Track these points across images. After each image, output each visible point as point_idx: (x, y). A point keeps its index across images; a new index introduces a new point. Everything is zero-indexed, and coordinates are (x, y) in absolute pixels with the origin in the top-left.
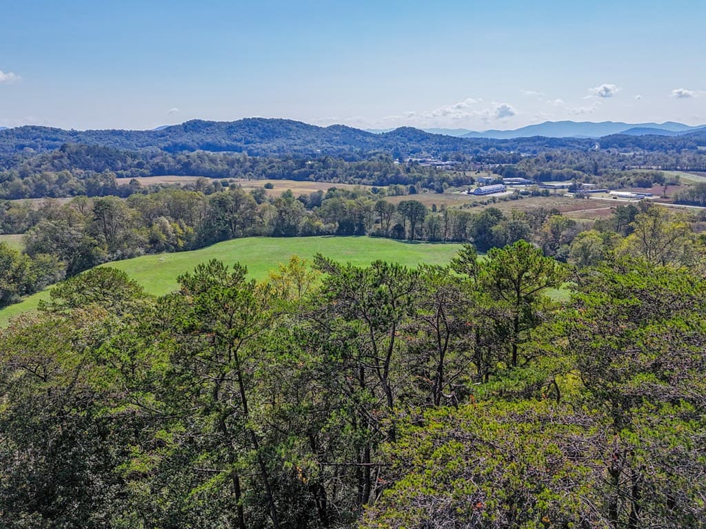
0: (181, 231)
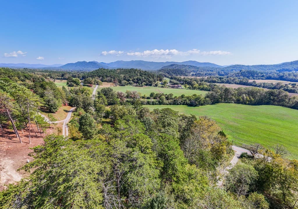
0: (249, 99)
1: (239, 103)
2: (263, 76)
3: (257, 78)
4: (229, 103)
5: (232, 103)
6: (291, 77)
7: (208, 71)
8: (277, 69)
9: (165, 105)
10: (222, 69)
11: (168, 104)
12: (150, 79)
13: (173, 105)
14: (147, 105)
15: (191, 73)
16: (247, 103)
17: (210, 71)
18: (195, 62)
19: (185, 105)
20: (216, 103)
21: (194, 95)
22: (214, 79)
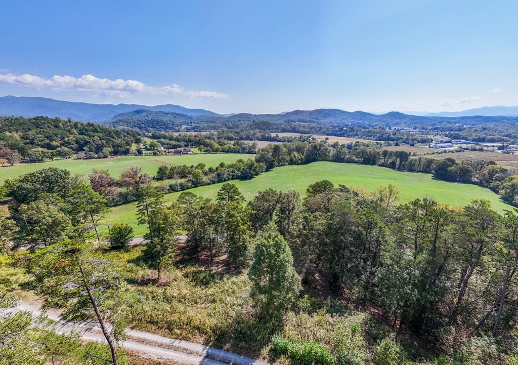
0: (300, 157)
1: (292, 164)
2: (277, 128)
3: (273, 131)
4: (284, 165)
5: (286, 165)
6: (302, 129)
7: (208, 122)
8: (284, 120)
9: (204, 185)
10: (227, 120)
11: (209, 184)
12: (112, 139)
13: (218, 183)
14: (170, 193)
15: (184, 127)
16: (300, 162)
17: (211, 122)
18: (178, 107)
19: (236, 179)
20: (270, 169)
21: (240, 161)
22: (230, 135)
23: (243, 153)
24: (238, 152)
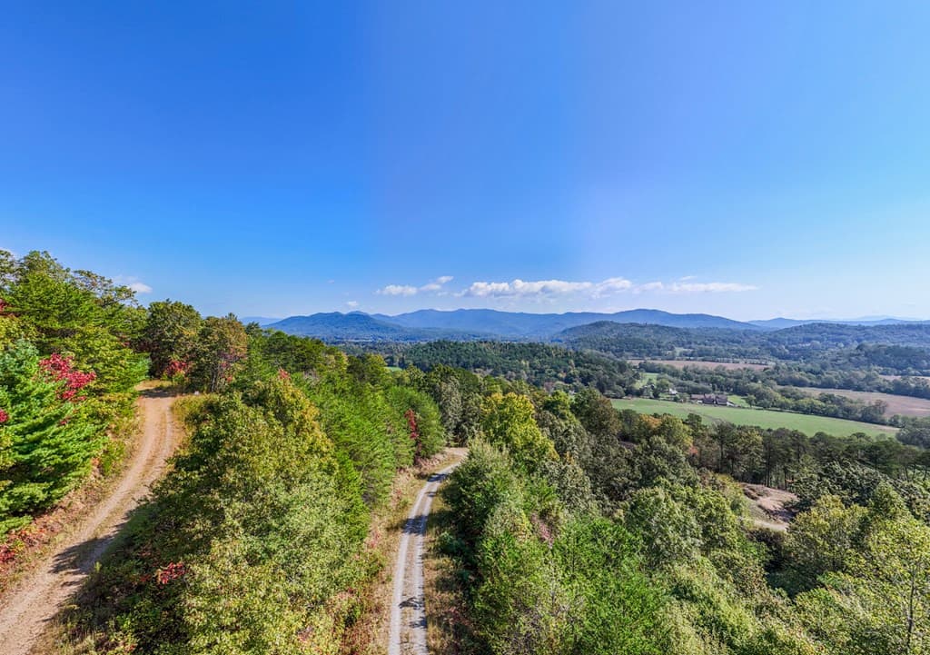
21: (860, 435)
22: (797, 375)
23: (846, 417)
24: (835, 415)
